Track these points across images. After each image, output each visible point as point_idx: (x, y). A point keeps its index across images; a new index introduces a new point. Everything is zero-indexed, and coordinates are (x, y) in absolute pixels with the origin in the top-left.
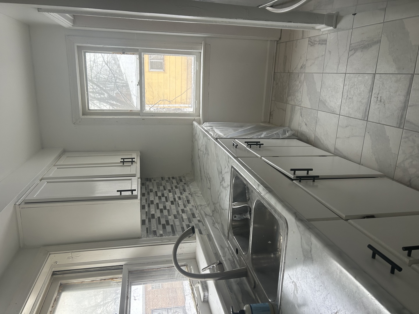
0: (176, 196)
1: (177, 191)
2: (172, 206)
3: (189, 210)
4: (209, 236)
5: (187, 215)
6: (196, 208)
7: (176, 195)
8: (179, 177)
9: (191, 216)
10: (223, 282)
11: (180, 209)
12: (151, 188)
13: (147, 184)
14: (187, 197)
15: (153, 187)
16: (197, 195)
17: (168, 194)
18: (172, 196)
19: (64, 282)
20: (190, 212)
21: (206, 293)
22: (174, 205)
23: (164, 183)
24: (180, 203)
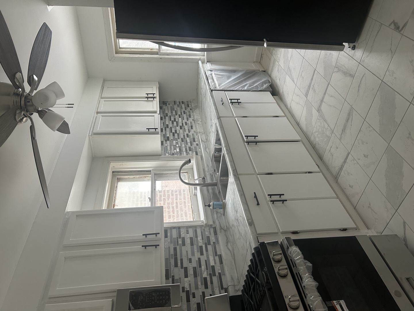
0: (184, 122)
1: (185, 116)
2: (180, 130)
3: (191, 135)
4: (202, 157)
5: (190, 140)
6: (196, 133)
7: (183, 120)
8: (187, 101)
9: (192, 141)
10: (205, 188)
11: (185, 133)
12: (166, 112)
13: (164, 108)
14: (191, 122)
15: (168, 112)
16: (198, 122)
17: (178, 119)
18: (181, 121)
19: (119, 177)
20: (192, 137)
21: (196, 191)
22: (182, 130)
23: (176, 107)
24: (186, 129)
